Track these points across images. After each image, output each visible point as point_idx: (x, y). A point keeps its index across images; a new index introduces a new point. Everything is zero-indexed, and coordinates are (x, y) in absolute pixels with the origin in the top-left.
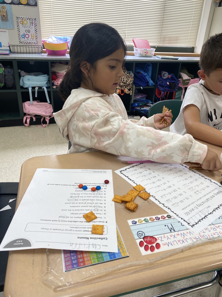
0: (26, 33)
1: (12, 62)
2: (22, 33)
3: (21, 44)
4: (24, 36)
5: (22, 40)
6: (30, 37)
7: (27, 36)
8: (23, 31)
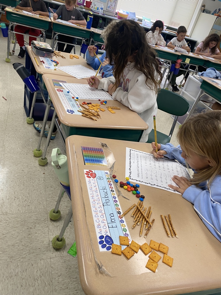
0: (110, 6)
1: (106, 19)
2: (108, 6)
3: (106, 10)
4: (109, 7)
5: (108, 9)
6: (112, 8)
7: (110, 7)
8: (109, 5)
